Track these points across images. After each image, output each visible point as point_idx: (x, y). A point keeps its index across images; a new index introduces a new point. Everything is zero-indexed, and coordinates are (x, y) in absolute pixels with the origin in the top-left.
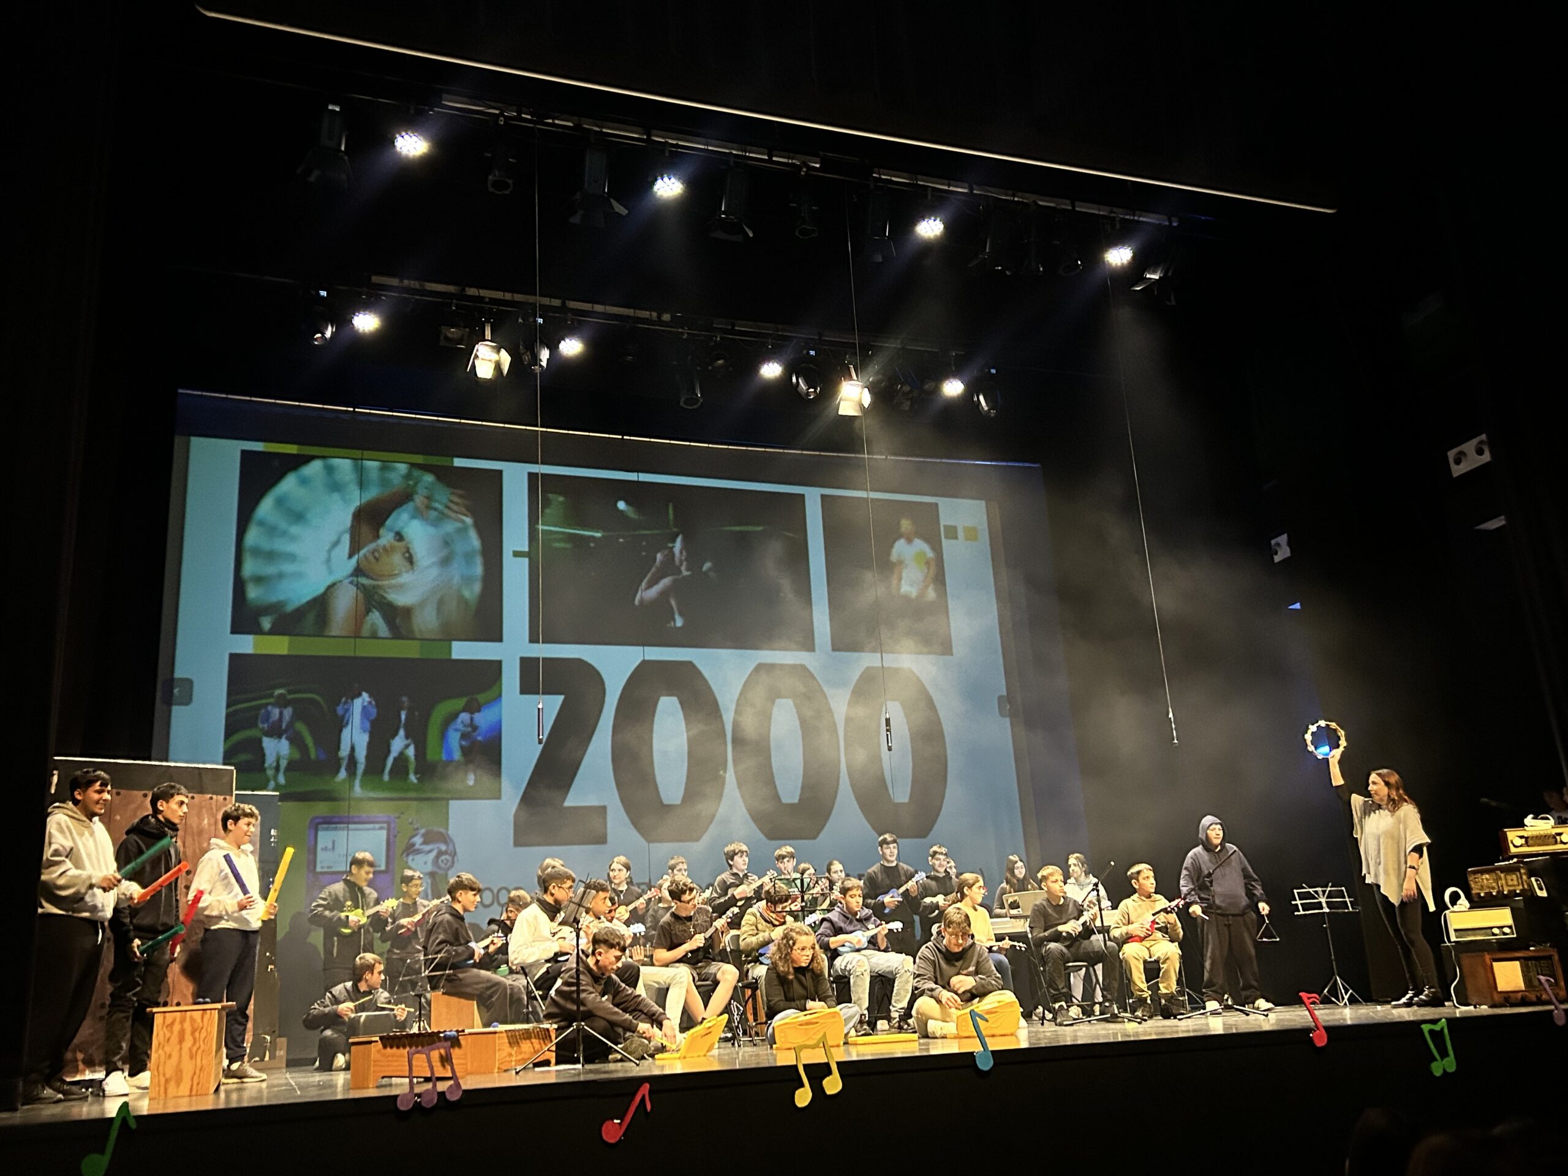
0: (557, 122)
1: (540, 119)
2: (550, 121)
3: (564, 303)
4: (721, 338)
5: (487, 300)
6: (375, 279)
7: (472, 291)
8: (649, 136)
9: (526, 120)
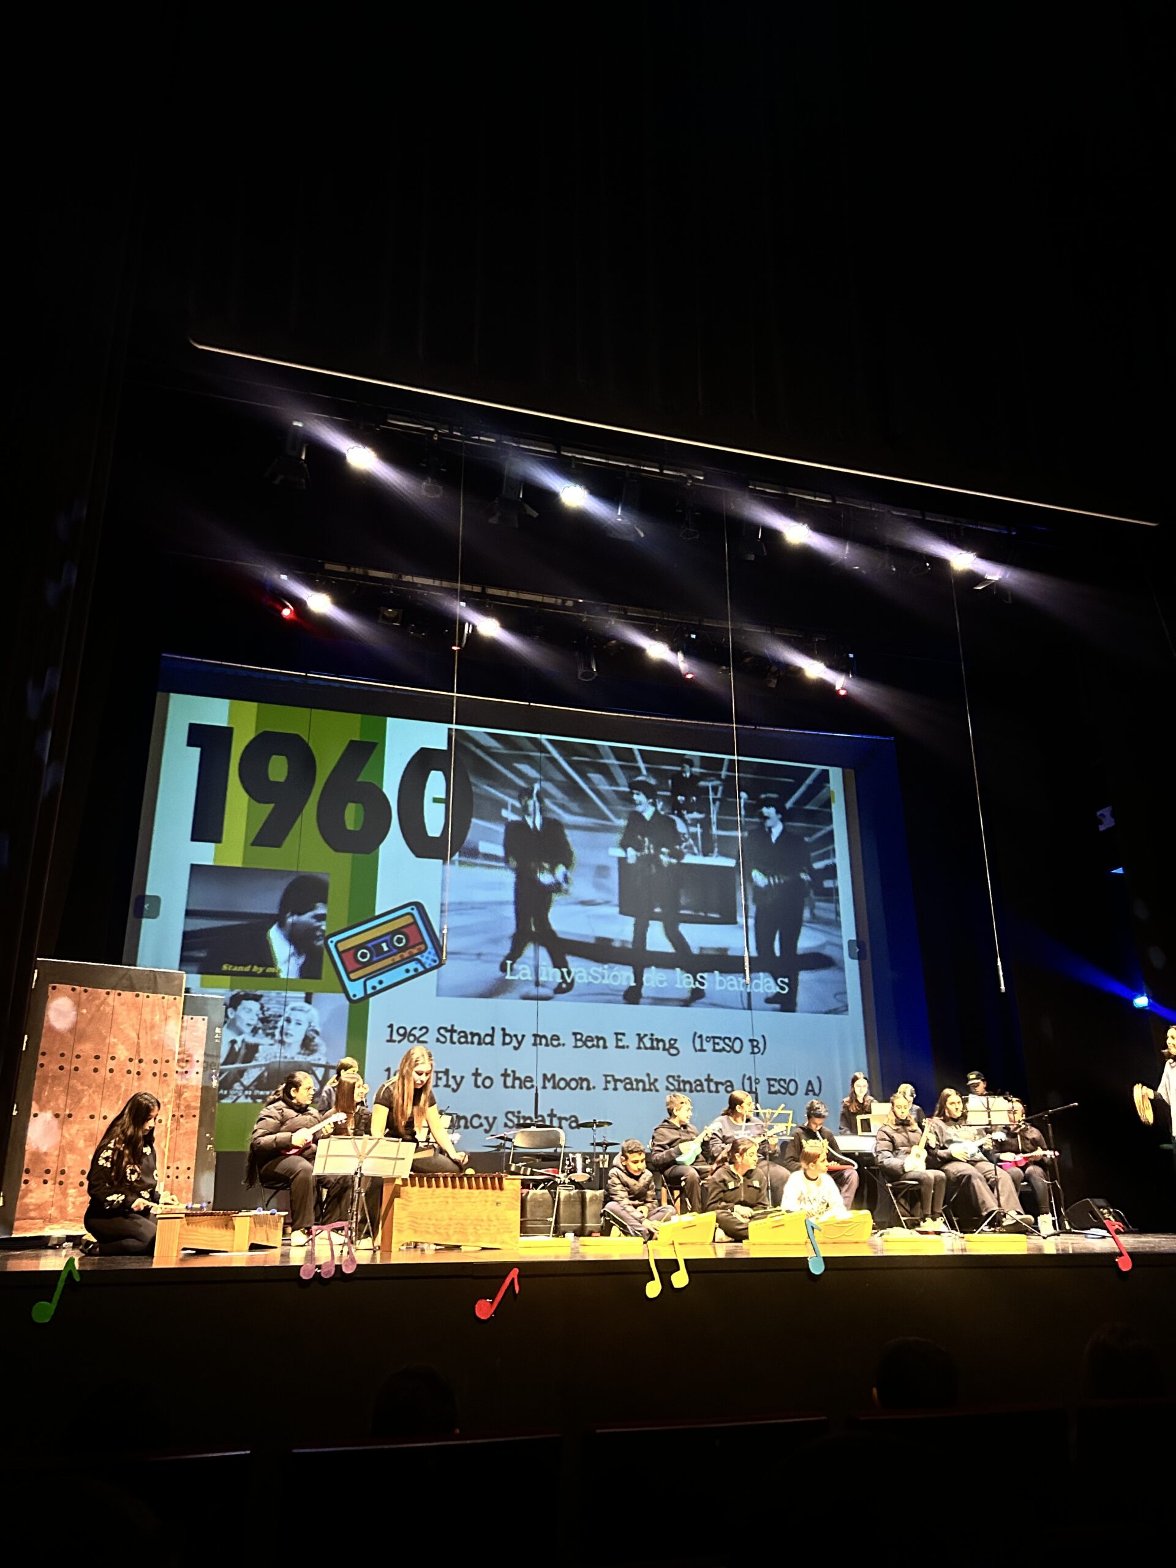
0: (482, 438)
1: (467, 435)
2: (477, 438)
3: (484, 590)
4: (615, 622)
5: (419, 586)
6: (327, 566)
7: (407, 578)
8: (559, 452)
9: (456, 437)
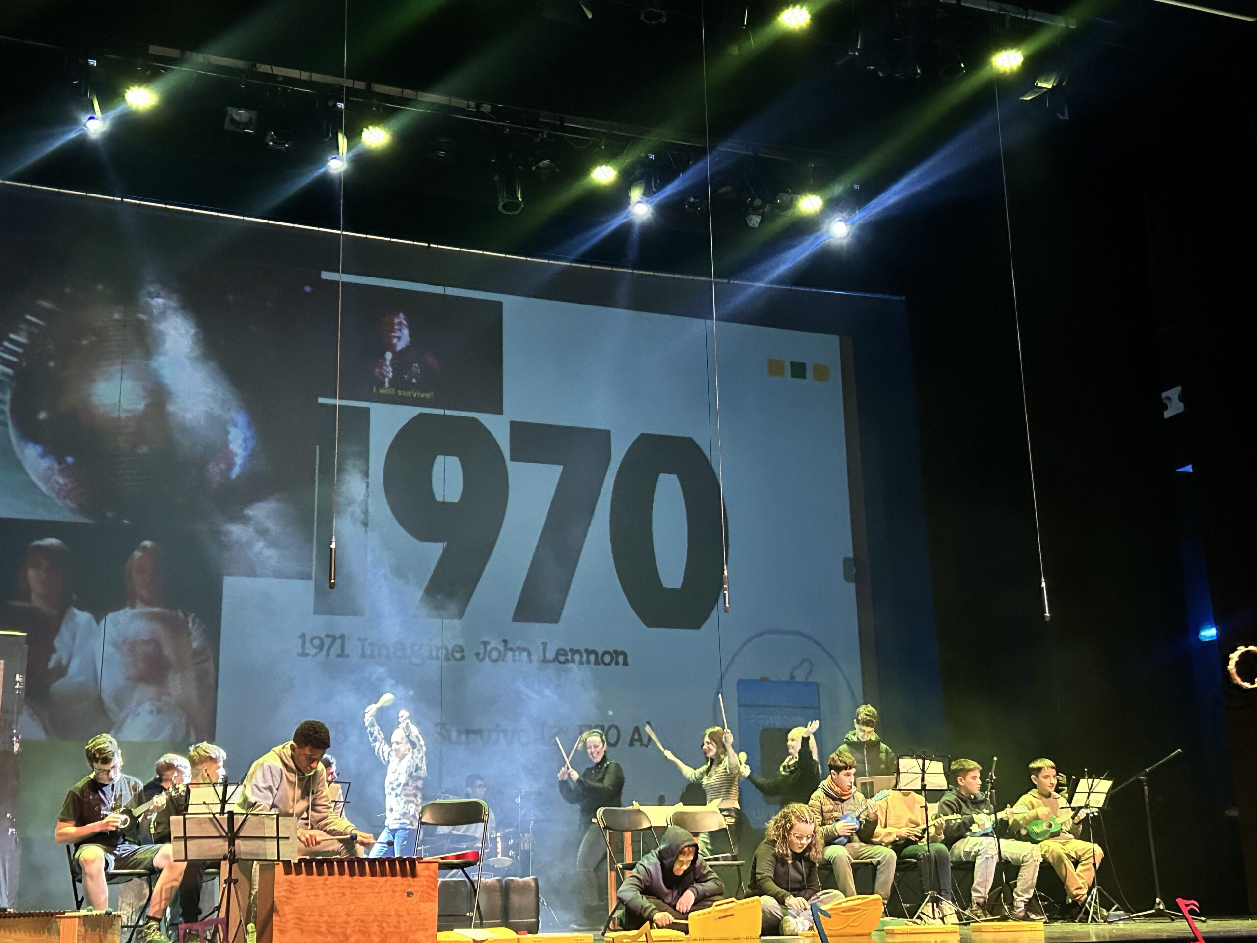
3: (369, 87)
4: (547, 134)
5: (281, 79)
6: (154, 49)
7: (264, 68)
